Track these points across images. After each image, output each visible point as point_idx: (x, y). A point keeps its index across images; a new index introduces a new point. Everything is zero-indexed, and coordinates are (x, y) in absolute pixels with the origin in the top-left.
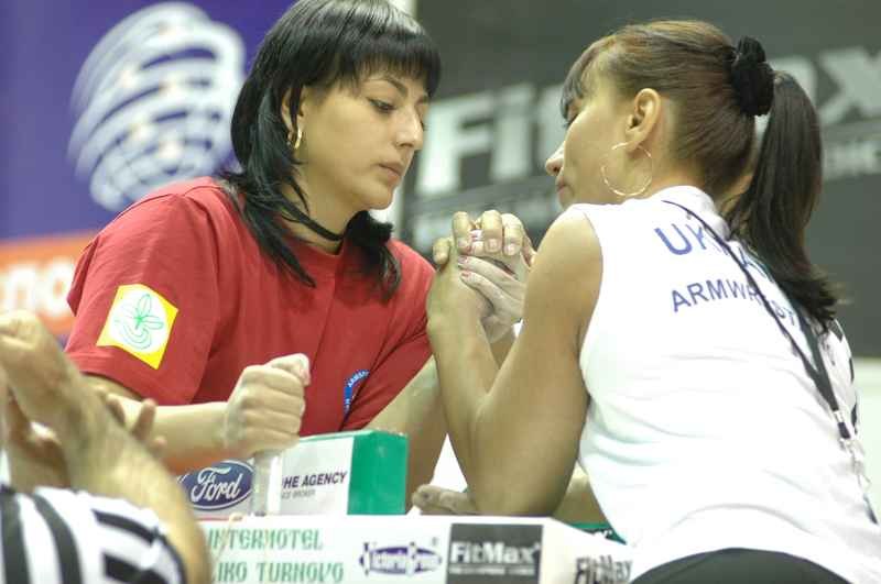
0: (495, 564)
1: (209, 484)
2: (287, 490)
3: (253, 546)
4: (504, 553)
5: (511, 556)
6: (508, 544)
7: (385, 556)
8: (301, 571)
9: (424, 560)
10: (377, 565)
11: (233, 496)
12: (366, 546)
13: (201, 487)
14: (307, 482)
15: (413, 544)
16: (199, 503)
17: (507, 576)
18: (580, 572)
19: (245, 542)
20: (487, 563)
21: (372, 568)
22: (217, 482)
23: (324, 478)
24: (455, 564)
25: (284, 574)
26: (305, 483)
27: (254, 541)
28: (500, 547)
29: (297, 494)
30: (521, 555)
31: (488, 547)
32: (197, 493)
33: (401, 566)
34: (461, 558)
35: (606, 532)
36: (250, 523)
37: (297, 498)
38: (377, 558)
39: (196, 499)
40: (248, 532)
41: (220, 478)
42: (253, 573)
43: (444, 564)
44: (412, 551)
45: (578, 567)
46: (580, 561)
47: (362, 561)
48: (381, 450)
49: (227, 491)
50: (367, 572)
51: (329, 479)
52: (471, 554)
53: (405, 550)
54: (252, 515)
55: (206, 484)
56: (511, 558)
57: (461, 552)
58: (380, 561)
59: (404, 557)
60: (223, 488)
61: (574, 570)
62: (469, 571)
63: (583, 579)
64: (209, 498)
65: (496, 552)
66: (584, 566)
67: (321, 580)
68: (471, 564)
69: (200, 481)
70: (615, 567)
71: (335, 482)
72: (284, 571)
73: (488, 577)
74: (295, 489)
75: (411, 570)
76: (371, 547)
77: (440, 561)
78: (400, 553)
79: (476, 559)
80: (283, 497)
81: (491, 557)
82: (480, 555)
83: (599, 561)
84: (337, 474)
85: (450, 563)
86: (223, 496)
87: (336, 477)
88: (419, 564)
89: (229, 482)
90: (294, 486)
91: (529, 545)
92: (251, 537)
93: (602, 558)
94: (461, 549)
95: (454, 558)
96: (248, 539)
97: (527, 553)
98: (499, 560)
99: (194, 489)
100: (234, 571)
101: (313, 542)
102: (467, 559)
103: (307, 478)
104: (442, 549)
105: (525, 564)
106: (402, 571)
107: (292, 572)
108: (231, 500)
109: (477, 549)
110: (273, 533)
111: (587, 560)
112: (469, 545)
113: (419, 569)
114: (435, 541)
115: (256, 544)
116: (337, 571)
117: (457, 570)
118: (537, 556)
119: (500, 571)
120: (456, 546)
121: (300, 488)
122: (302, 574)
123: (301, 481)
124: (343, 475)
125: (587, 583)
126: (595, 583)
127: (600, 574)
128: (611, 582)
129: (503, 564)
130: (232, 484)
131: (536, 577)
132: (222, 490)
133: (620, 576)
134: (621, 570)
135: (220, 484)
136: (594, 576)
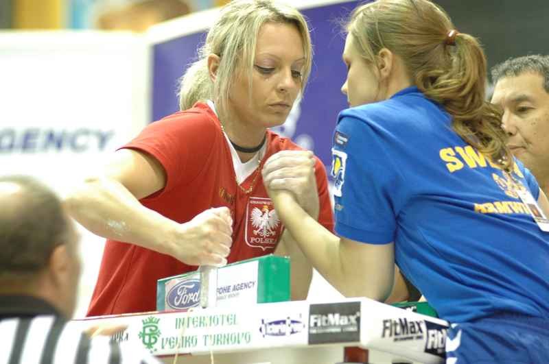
0: (335, 326)
1: (184, 295)
2: (225, 294)
3: (200, 326)
4: (340, 319)
5: (343, 321)
6: (342, 314)
7: (273, 326)
8: (228, 339)
10: (269, 331)
11: (196, 300)
12: (263, 321)
13: (179, 297)
14: (235, 289)
15: (289, 318)
16: (178, 306)
17: (342, 332)
18: (385, 328)
20: (331, 326)
21: (266, 334)
22: (188, 294)
23: (244, 285)
24: (313, 328)
25: (218, 340)
26: (234, 289)
27: (200, 322)
28: (337, 316)
29: (229, 296)
30: (349, 320)
31: (330, 316)
32: (177, 300)
33: (282, 331)
34: (316, 324)
35: (412, 308)
36: (199, 312)
37: (231, 299)
38: (269, 327)
39: (177, 304)
40: (197, 318)
41: (189, 291)
42: (201, 341)
43: (307, 328)
44: (288, 322)
45: (384, 325)
46: (385, 322)
47: (261, 330)
48: (273, 266)
49: (193, 298)
50: (264, 336)
51: (246, 286)
52: (322, 322)
53: (284, 322)
54: (200, 308)
55: (182, 295)
56: (344, 322)
57: (315, 321)
58: (271, 329)
59: (284, 325)
60: (191, 296)
62: (321, 331)
63: (388, 332)
64: (184, 302)
65: (335, 319)
66: (388, 324)
67: (239, 342)
68: (322, 327)
70: (409, 325)
71: (249, 287)
72: (217, 340)
73: (331, 333)
74: (229, 293)
75: (288, 333)
76: (265, 322)
77: (304, 326)
78: (282, 323)
79: (324, 324)
80: (218, 299)
81: (333, 323)
82: (327, 321)
83: (398, 321)
84: (251, 282)
85: (310, 327)
86: (191, 301)
87: (250, 285)
88: (293, 329)
89: (194, 293)
90: (228, 291)
91: (353, 314)
93: (400, 320)
94: (316, 318)
95: (312, 325)
96: (197, 322)
97: (353, 318)
98: (337, 323)
99: (176, 298)
100: (190, 341)
101: (233, 321)
102: (319, 324)
103: (234, 287)
104: (305, 319)
105: (352, 325)
106: (283, 334)
107: (222, 340)
109: (324, 318)
110: (211, 317)
111: (391, 321)
112: (320, 316)
113: (293, 332)
114: (301, 315)
115: (202, 324)
116: (248, 337)
117: (314, 331)
118: (358, 320)
119: (338, 330)
120: (313, 317)
121: (231, 292)
122: (228, 340)
123: (231, 288)
124: (254, 283)
125: (391, 335)
126: (396, 334)
127: (399, 329)
128: (407, 333)
129: (340, 326)
130: (196, 293)
131: (358, 332)
132: (190, 298)
133: (413, 330)
134: (414, 326)
135: (190, 294)
136: (396, 329)
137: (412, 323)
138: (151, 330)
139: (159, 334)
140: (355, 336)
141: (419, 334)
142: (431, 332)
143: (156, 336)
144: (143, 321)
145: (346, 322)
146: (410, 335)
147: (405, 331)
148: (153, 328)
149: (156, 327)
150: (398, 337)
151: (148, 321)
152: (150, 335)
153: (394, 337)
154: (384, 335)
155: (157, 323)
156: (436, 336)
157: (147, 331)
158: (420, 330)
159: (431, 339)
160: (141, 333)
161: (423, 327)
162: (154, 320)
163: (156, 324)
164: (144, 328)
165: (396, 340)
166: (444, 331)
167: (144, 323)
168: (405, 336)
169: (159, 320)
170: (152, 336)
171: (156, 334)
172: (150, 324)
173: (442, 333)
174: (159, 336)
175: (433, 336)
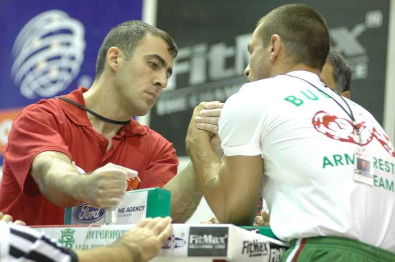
0: (208, 244)
1: (87, 212)
2: (120, 214)
3: (106, 238)
4: (212, 239)
6: (214, 235)
9: (178, 243)
11: (97, 216)
13: (83, 213)
14: (128, 210)
15: (173, 236)
16: (81, 220)
17: (213, 248)
18: (245, 247)
19: (102, 236)
20: (205, 244)
22: (90, 211)
23: (135, 208)
24: (191, 244)
27: (106, 235)
28: (210, 237)
29: (124, 215)
30: (219, 240)
31: (205, 237)
32: (82, 216)
33: (168, 245)
34: (194, 242)
35: (256, 230)
36: (104, 227)
37: (125, 217)
39: (81, 218)
40: (103, 231)
43: (187, 244)
44: (173, 239)
45: (244, 245)
46: (245, 242)
48: (159, 196)
49: (95, 214)
51: (137, 209)
52: (198, 240)
53: (170, 239)
54: (105, 224)
55: (85, 211)
56: (215, 241)
57: (194, 239)
59: (170, 241)
61: (242, 246)
62: (197, 247)
63: (246, 250)
64: (87, 217)
65: (209, 239)
66: (246, 245)
68: (198, 244)
69: (83, 210)
70: (259, 245)
71: (140, 210)
73: (206, 249)
75: (173, 247)
77: (185, 243)
79: (200, 242)
80: (118, 217)
81: (207, 241)
82: (202, 240)
83: (252, 242)
84: (141, 207)
85: (189, 244)
86: (93, 217)
87: (141, 208)
88: (176, 244)
89: (95, 211)
90: (123, 212)
91: (223, 236)
92: (105, 233)
93: (254, 241)
94: (194, 238)
95: (191, 242)
96: (103, 234)
97: (222, 239)
98: (210, 242)
99: (80, 214)
102: (196, 242)
103: (128, 209)
104: (186, 238)
105: (221, 243)
106: (169, 248)
108: (96, 218)
109: (200, 237)
110: (114, 232)
111: (248, 242)
112: (197, 236)
113: (176, 247)
114: (183, 234)
117: (192, 247)
118: (226, 240)
119: (211, 247)
120: (192, 236)
121: (125, 213)
123: (126, 210)
124: (143, 207)
125: (247, 252)
126: (251, 252)
127: (253, 248)
128: (258, 251)
129: (212, 244)
130: (97, 211)
131: (226, 249)
132: (92, 215)
133: (261, 249)
134: (262, 246)
135: (91, 212)
136: (251, 248)
137: (261, 243)
138: (67, 238)
139: (74, 241)
140: (224, 252)
141: (265, 252)
142: (273, 250)
143: (72, 243)
144: (62, 231)
145: (217, 242)
146: (259, 253)
147: (257, 250)
148: (70, 237)
149: (72, 237)
150: (252, 254)
151: (66, 231)
152: (66, 242)
153: (249, 253)
154: (243, 252)
155: (73, 233)
156: (276, 253)
157: (65, 239)
158: (266, 249)
159: (273, 255)
160: (60, 240)
161: (268, 247)
162: (70, 231)
163: (71, 234)
164: (63, 237)
165: (250, 256)
166: (281, 249)
167: (63, 233)
168: (257, 253)
169: (74, 231)
170: (68, 243)
171: (72, 241)
172: (68, 234)
173: (279, 251)
174: (73, 243)
175: (274, 253)
